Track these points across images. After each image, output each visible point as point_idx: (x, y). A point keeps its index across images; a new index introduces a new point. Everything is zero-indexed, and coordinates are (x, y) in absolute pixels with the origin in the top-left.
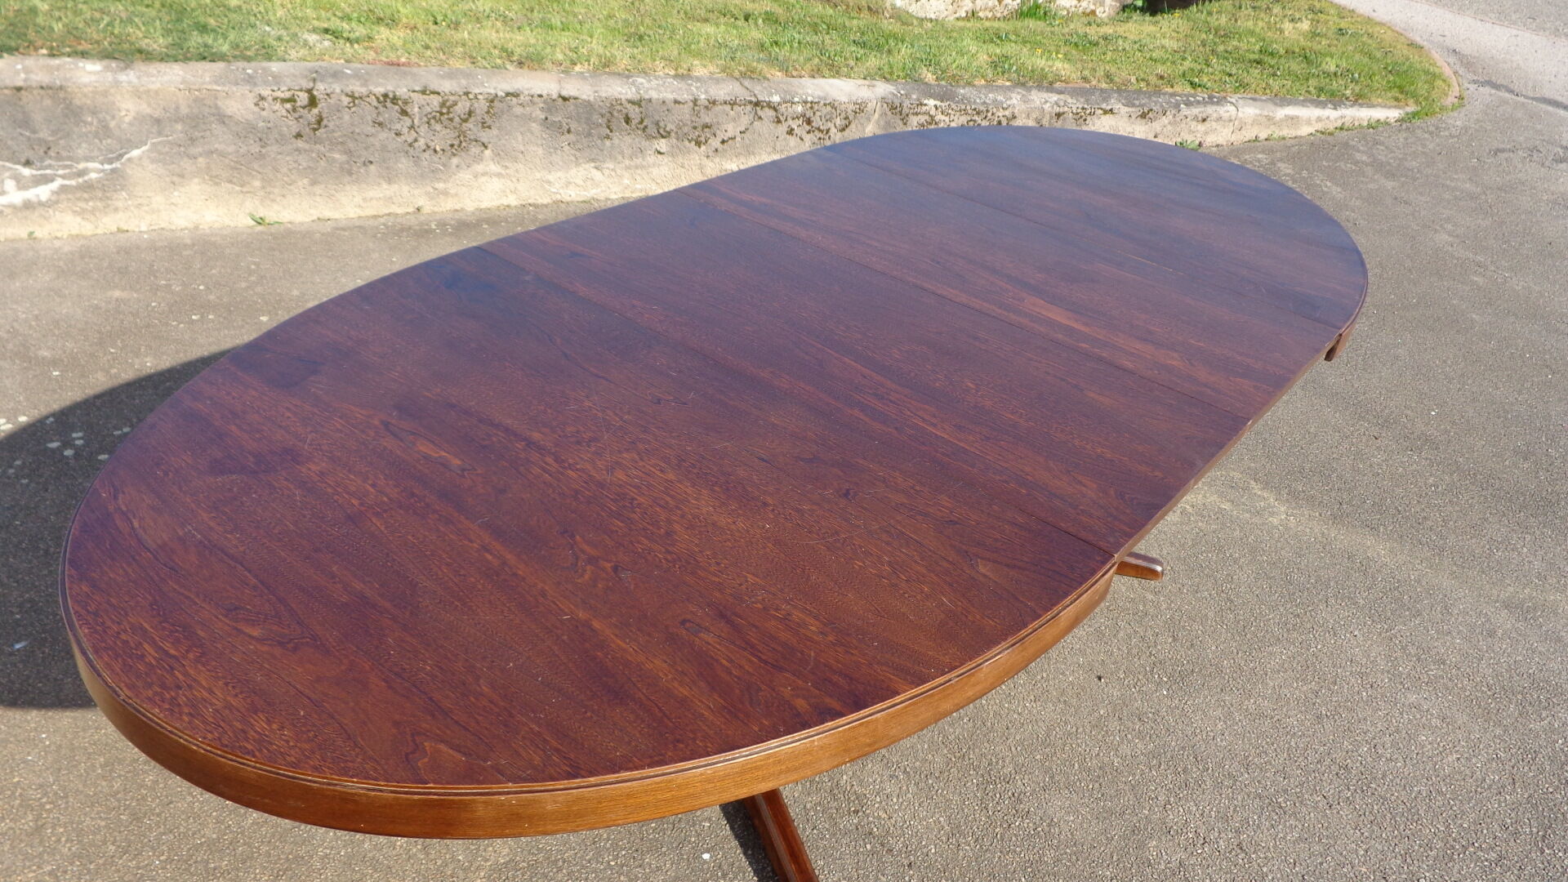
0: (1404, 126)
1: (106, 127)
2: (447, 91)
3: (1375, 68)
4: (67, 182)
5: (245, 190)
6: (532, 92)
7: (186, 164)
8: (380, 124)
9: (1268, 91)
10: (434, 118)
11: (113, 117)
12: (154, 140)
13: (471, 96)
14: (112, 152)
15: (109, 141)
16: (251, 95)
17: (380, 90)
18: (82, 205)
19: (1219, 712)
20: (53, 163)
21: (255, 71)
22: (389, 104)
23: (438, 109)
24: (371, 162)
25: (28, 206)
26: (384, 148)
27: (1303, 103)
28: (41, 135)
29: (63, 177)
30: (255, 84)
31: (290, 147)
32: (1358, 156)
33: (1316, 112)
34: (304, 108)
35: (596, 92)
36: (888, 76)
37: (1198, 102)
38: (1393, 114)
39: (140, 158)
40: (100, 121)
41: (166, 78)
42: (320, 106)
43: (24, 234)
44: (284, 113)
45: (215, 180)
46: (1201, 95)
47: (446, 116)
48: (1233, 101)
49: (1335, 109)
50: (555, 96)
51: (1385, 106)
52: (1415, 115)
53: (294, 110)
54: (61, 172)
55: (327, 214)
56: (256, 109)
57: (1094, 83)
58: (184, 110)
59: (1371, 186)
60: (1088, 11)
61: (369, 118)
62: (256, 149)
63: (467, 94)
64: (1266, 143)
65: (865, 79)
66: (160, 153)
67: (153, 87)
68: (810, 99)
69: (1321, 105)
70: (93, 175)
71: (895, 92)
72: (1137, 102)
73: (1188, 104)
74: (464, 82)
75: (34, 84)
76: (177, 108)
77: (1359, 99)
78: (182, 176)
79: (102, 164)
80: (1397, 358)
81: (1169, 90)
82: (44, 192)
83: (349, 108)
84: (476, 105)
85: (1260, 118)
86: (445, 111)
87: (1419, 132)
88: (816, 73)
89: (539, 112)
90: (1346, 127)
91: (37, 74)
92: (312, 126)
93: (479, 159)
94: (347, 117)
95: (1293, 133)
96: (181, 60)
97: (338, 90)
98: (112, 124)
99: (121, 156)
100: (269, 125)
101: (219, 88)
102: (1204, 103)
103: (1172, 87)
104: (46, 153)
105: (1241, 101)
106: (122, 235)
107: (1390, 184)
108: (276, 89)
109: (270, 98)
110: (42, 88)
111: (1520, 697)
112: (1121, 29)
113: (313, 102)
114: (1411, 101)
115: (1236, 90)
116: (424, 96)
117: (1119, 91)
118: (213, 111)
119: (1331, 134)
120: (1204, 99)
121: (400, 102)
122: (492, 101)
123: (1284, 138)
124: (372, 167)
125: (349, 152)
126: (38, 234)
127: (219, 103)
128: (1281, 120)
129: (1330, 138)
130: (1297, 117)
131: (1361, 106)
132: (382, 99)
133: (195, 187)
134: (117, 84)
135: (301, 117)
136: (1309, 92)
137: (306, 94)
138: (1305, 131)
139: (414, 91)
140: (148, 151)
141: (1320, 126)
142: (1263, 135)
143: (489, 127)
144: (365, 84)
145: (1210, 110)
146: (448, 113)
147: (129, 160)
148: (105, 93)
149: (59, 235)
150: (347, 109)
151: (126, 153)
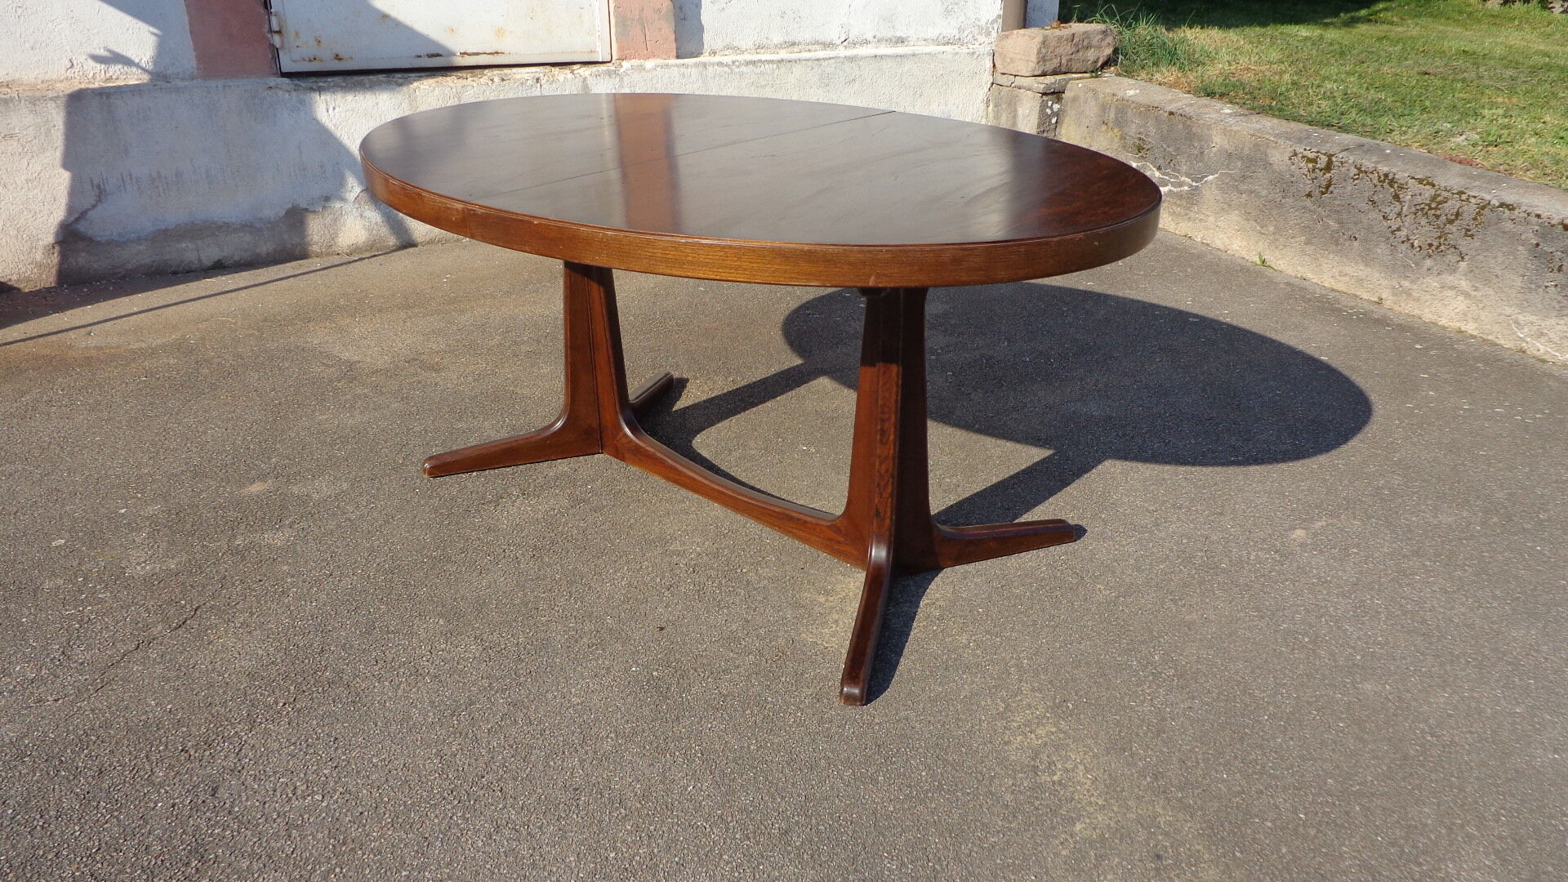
5: (1262, 231)
6: (1533, 209)
7: (1235, 196)
13: (1463, 197)
16: (1289, 150)
17: (1384, 170)
20: (1170, 172)
22: (1386, 185)
23: (1428, 202)
24: (1356, 239)
29: (1172, 183)
30: (1295, 141)
31: (1301, 204)
34: (1321, 170)
41: (1253, 125)
42: (1332, 172)
45: (1247, 216)
50: (1556, 221)
53: (1313, 171)
54: (1172, 180)
55: (1309, 275)
61: (1367, 194)
62: (1279, 197)
63: (1461, 193)
75: (1179, 111)
78: (1229, 205)
79: (1193, 181)
83: (1354, 179)
84: (1465, 208)
86: (1433, 206)
91: (1184, 106)
92: (1321, 189)
94: (1349, 188)
97: (1351, 161)
101: (1274, 140)
104: (1169, 163)
108: (1308, 148)
109: (1301, 156)
110: (1181, 115)
116: (1420, 186)
118: (1263, 156)
121: (1396, 185)
122: (1483, 208)
124: (1356, 243)
125: (1340, 222)
127: (1268, 151)
133: (1235, 216)
134: (1219, 122)
135: (1316, 178)
137: (1328, 159)
140: (1217, 178)
143: (1472, 236)
146: (1436, 209)
148: (1210, 127)
150: (1352, 181)
151: (1206, 177)
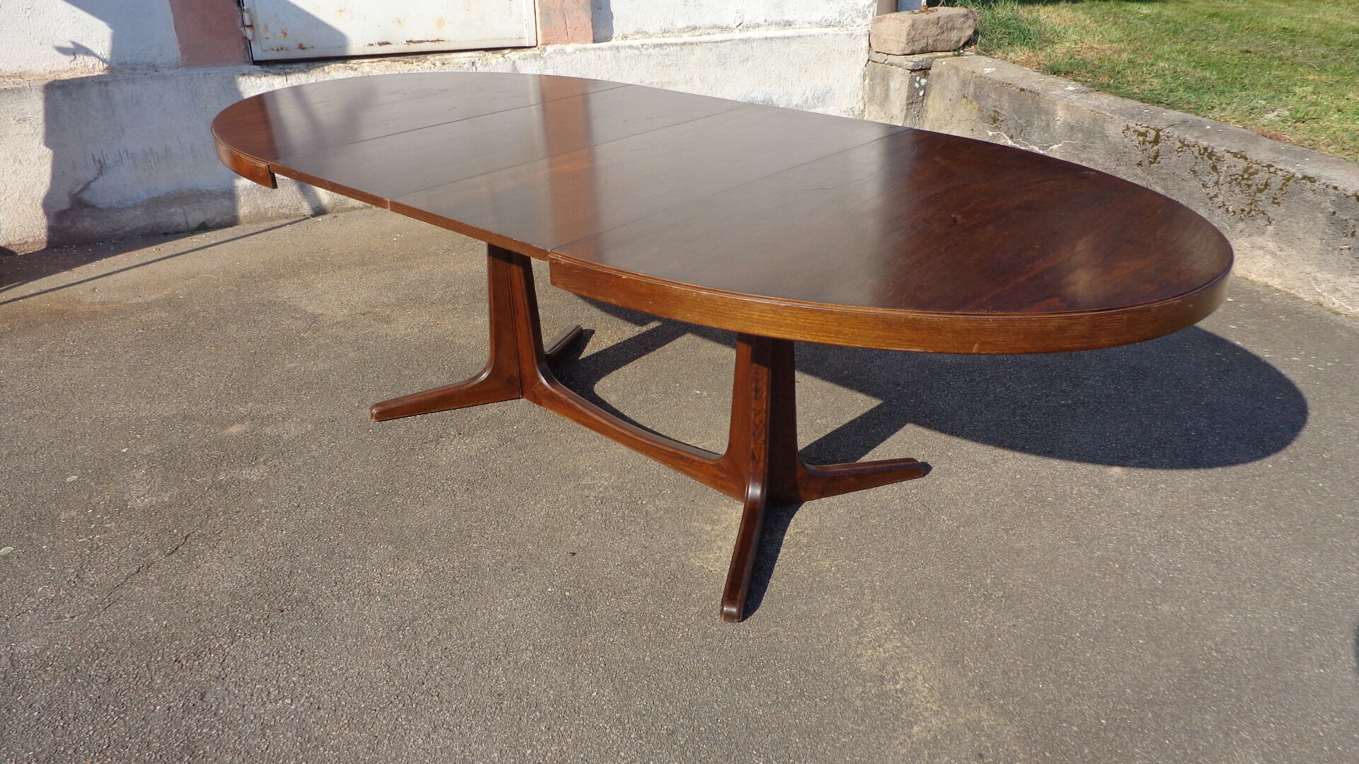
1: (1048, 125)
2: (1254, 159)
6: (1329, 182)
8: (1195, 172)
10: (1236, 179)
11: (1054, 120)
12: (1066, 142)
13: (1272, 170)
14: (1048, 143)
15: (1048, 135)
16: (1123, 124)
17: (1204, 144)
20: (1020, 141)
22: (1206, 157)
23: (1241, 173)
26: (1191, 194)
28: (1022, 121)
30: (1128, 117)
34: (1150, 143)
39: (1056, 151)
40: (1048, 120)
42: (1160, 144)
44: (1136, 143)
53: (1144, 143)
56: (1122, 135)
61: (1189, 164)
63: (1269, 166)
66: (1067, 151)
67: (1083, 106)
76: (1083, 122)
79: (1040, 149)
84: (1273, 180)
86: (1246, 176)
92: (1150, 160)
93: (1261, 231)
97: (1175, 136)
98: (1051, 124)
99: (1048, 146)
100: (1126, 148)
101: (1108, 115)
104: (1020, 133)
108: (1139, 124)
110: (1030, 91)
116: (1235, 159)
118: (1100, 130)
121: (1214, 158)
132: (1202, 151)
135: (1146, 149)
137: (1155, 133)
139: (1229, 152)
140: (1061, 147)
143: (1278, 204)
146: (1248, 179)
147: (1051, 150)
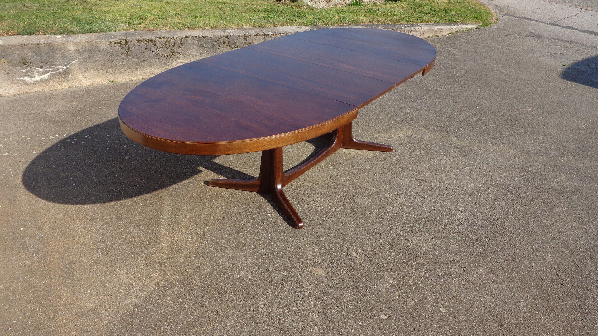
0: (478, 30)
1: (64, 55)
2: (167, 37)
3: (468, 12)
4: (53, 73)
5: (107, 72)
6: (194, 36)
7: (89, 65)
8: (147, 49)
9: (432, 22)
10: (164, 46)
11: (66, 52)
12: (79, 58)
13: (175, 38)
14: (66, 62)
15: (65, 59)
16: (107, 42)
17: (147, 38)
18: (58, 80)
19: (408, 179)
20: (49, 67)
21: (108, 35)
22: (149, 42)
23: (165, 43)
24: (145, 61)
25: (42, 80)
26: (149, 56)
27: (444, 25)
28: (45, 58)
29: (52, 71)
30: (108, 39)
31: (120, 57)
32: (462, 40)
33: (448, 27)
34: (124, 45)
35: (213, 34)
36: (306, 24)
37: (408, 26)
38: (474, 26)
39: (75, 64)
40: (62, 53)
41: (81, 38)
42: (129, 44)
43: (41, 90)
44: (118, 47)
45: (98, 70)
46: (409, 24)
47: (167, 45)
48: (420, 25)
49: (455, 26)
50: (201, 37)
51: (471, 24)
52: (482, 26)
53: (121, 46)
54: (51, 70)
55: (133, 78)
56: (109, 46)
57: (374, 22)
58: (88, 48)
59: (465, 48)
60: (374, 2)
61: (144, 47)
62: (109, 59)
63: (173, 37)
64: (432, 38)
65: (298, 26)
66: (81, 62)
67: (78, 41)
68: (281, 33)
69: (450, 25)
70: (61, 70)
71: (309, 29)
72: (388, 27)
73: (405, 27)
74: (172, 34)
75: (42, 43)
76: (85, 47)
77: (462, 22)
78: (87, 69)
79: (64, 66)
80: (468, 94)
81: (399, 23)
82: (46, 76)
83: (138, 44)
84: (177, 41)
85: (429, 30)
86: (167, 43)
87: (483, 31)
88: (283, 25)
89: (196, 42)
90: (458, 31)
91: (43, 40)
92: (126, 51)
93: (179, 58)
94: (137, 47)
95: (441, 34)
96: (84, 33)
97: (134, 39)
98: (66, 54)
99: (69, 63)
100: (113, 51)
101: (98, 40)
102: (410, 26)
103: (399, 22)
104: (46, 64)
105: (423, 25)
106: (70, 88)
107: (471, 47)
108: (115, 39)
109: (113, 42)
110: (45, 43)
111: (493, 171)
112: (384, 6)
113: (126, 43)
114: (480, 22)
115: (421, 22)
116: (160, 39)
117: (382, 24)
118: (96, 47)
119: (454, 34)
120: (410, 25)
121: (153, 41)
122: (181, 39)
123: (438, 36)
124: (146, 62)
125: (138, 58)
126: (45, 90)
127: (98, 45)
128: (437, 30)
129: (453, 35)
130: (442, 29)
131: (463, 24)
132: (147, 41)
133: (92, 72)
134: (67, 41)
135: (123, 48)
136: (446, 21)
137: (124, 41)
138: (445, 33)
139: (157, 38)
140: (77, 61)
141: (450, 32)
142: (431, 36)
143: (181, 48)
144: (142, 36)
145: (412, 28)
146: (168, 44)
147: (72, 64)
148: (64, 44)
149: (51, 89)
150: (137, 45)
151: (71, 62)
